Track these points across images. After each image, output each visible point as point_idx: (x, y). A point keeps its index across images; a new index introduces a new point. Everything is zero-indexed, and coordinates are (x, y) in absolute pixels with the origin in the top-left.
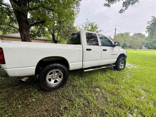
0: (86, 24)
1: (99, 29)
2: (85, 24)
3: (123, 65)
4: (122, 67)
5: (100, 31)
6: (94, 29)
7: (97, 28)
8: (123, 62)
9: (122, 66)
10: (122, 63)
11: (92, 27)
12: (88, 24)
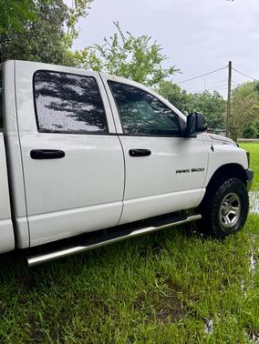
0: (115, 44)
1: (164, 66)
2: (111, 42)
3: (235, 211)
4: (235, 220)
5: (171, 71)
6: (146, 63)
7: (157, 61)
8: (236, 197)
9: (231, 216)
10: (235, 204)
11: (139, 57)
12: (121, 43)
